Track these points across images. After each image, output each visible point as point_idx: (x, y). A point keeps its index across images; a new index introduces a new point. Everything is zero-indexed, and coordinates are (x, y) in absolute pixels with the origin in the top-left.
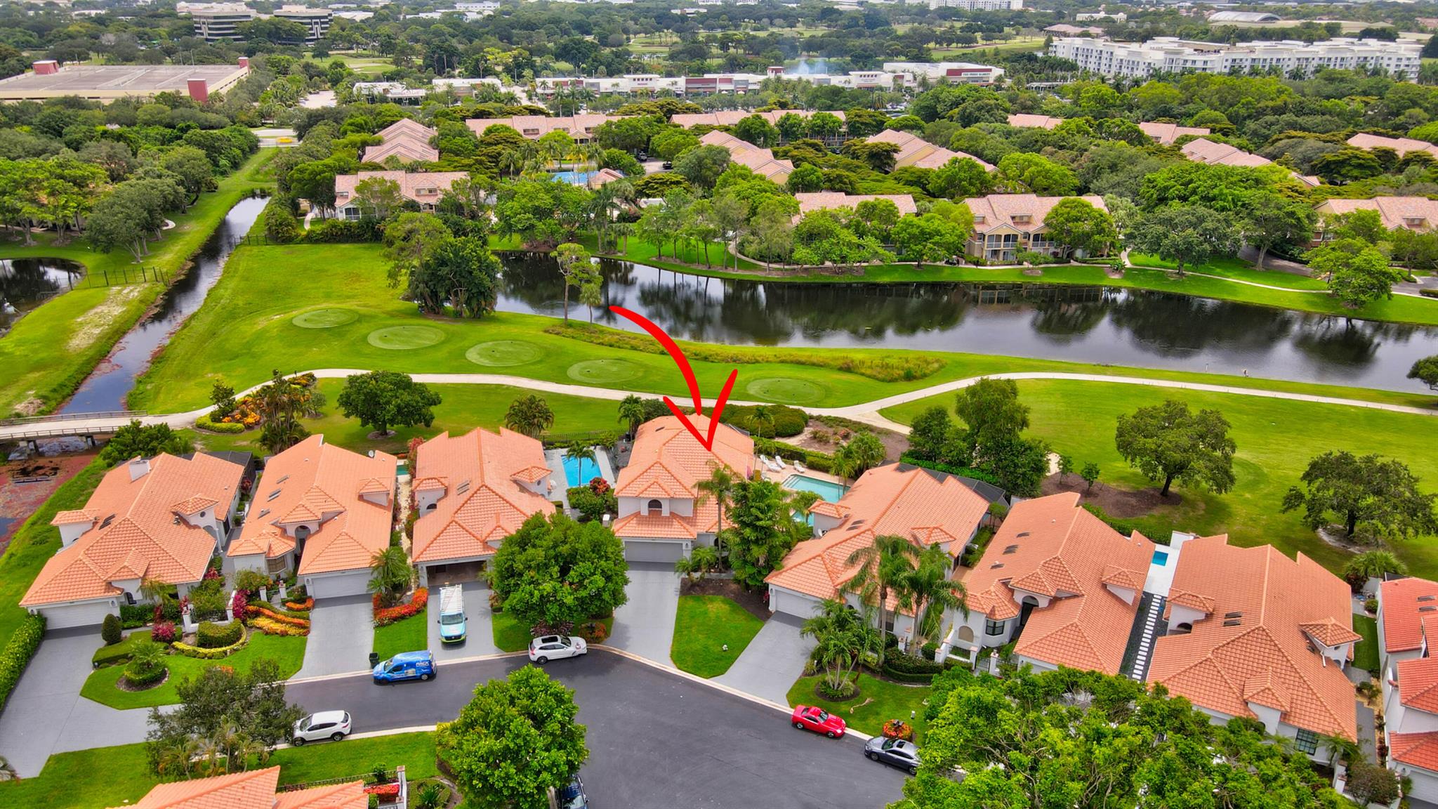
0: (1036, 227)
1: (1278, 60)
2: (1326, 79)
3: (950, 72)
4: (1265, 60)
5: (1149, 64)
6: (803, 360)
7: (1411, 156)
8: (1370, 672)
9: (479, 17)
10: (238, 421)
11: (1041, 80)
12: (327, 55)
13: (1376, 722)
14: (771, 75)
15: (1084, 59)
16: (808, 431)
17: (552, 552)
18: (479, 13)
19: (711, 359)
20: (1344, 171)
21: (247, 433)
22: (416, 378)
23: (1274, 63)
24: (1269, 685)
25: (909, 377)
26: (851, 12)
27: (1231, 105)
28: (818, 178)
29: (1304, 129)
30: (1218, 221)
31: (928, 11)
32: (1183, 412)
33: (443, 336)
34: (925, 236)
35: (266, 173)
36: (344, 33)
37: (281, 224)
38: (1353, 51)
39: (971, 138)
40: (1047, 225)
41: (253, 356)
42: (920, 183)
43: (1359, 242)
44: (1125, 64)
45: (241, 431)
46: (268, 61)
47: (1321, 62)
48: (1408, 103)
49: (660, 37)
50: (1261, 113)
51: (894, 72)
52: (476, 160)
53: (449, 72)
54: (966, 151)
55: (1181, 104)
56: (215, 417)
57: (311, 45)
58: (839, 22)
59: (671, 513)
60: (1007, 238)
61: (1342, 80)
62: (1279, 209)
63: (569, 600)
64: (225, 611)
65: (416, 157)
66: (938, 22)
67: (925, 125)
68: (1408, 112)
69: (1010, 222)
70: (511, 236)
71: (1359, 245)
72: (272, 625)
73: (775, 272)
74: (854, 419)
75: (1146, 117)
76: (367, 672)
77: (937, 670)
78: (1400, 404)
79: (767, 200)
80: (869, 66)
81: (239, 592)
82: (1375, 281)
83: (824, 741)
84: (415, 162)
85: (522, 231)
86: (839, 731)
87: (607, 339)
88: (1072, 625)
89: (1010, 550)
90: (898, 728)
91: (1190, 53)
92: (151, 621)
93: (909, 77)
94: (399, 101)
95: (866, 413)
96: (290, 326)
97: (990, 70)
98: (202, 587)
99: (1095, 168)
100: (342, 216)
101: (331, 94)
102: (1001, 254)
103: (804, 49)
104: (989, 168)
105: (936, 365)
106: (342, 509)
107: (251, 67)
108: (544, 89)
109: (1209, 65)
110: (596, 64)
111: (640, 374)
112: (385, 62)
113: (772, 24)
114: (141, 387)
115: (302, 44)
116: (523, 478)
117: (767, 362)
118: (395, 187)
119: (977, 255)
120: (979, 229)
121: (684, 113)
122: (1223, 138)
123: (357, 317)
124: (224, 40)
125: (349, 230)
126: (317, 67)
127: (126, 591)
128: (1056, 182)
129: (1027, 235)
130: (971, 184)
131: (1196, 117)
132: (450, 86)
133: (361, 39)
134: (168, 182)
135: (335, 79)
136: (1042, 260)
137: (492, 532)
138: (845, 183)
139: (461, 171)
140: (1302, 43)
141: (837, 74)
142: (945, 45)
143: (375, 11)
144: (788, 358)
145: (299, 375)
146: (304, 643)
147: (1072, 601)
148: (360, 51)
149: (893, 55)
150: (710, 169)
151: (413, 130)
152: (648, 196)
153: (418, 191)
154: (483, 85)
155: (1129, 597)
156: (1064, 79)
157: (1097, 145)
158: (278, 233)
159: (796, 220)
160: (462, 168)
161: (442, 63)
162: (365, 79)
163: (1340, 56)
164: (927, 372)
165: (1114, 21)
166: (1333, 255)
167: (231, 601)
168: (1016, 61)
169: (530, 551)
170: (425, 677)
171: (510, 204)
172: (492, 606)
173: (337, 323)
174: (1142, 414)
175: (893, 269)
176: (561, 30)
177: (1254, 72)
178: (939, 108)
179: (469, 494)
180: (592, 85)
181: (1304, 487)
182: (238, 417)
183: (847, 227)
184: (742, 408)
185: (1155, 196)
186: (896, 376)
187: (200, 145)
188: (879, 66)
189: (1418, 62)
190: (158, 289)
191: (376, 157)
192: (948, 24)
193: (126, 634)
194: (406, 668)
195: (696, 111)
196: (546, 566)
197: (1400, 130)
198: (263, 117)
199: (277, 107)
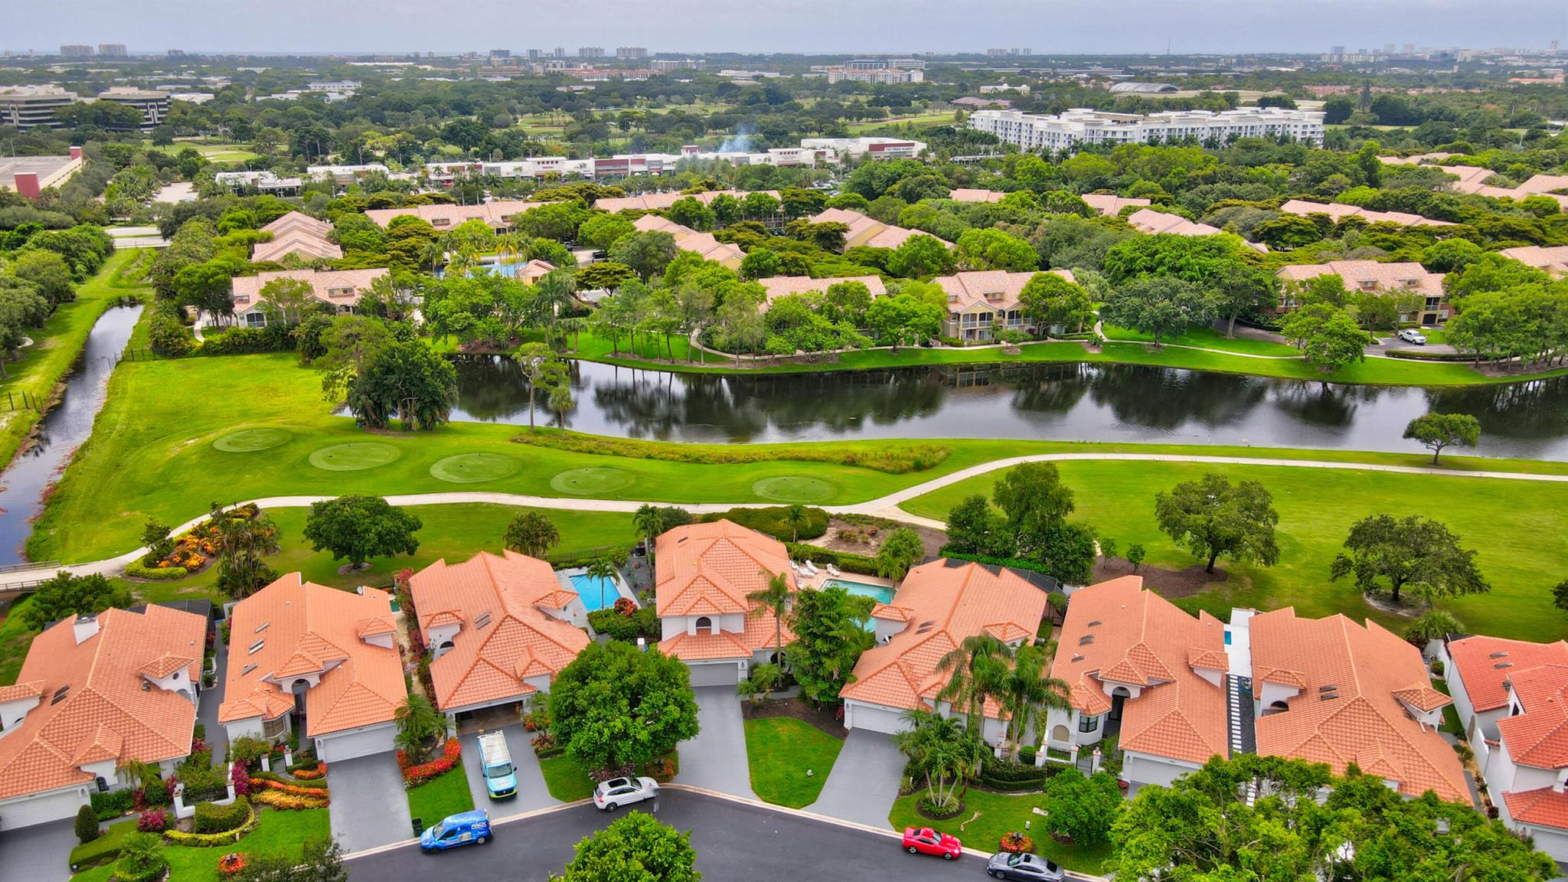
0: (1011, 303)
1: (1193, 130)
2: (1243, 148)
3: (873, 147)
4: (1180, 130)
5: (1070, 136)
6: (803, 455)
7: (1346, 220)
8: (1456, 735)
9: (342, 97)
10: (178, 565)
11: (964, 154)
12: (171, 143)
13: (1477, 786)
14: (686, 155)
15: (1003, 131)
16: (831, 532)
17: (618, 684)
18: (341, 93)
19: (703, 460)
20: (1285, 237)
21: (191, 579)
22: (393, 501)
23: (1189, 132)
24: (1382, 756)
25: (919, 467)
26: (749, 86)
27: (1162, 176)
28: (775, 262)
29: (1239, 198)
30: (1191, 290)
31: (829, 85)
32: (1225, 485)
33: (398, 453)
34: (901, 319)
35: (130, 278)
36: (188, 118)
37: (170, 335)
38: (1261, 119)
39: (921, 215)
40: (1022, 301)
41: (174, 488)
42: (877, 262)
43: (1327, 306)
44: (1045, 136)
45: (183, 576)
46: (105, 151)
47: (1233, 131)
48: (1330, 169)
49: (552, 117)
50: (1191, 184)
51: (814, 148)
52: (393, 255)
53: (322, 159)
54: (918, 228)
55: (1115, 175)
56: (150, 562)
57: (147, 131)
58: (740, 98)
59: (721, 630)
60: (983, 316)
61: (1258, 148)
62: (1247, 277)
63: (644, 736)
64: (226, 788)
65: (317, 253)
66: (841, 96)
67: (869, 203)
68: (1330, 178)
69: (984, 300)
70: (446, 337)
71: (1328, 309)
72: (283, 799)
73: (743, 364)
74: (876, 515)
75: (1082, 189)
76: (412, 841)
77: (1039, 774)
78: (1399, 465)
79: (734, 288)
80: (785, 142)
81: (237, 764)
82: (1348, 345)
83: (941, 864)
84: (319, 259)
85: (459, 332)
86: (957, 851)
87: (584, 445)
88: (1174, 713)
89: (1086, 641)
90: (1017, 840)
91: (1108, 125)
92: (130, 809)
93: (830, 153)
94: (273, 191)
95: (885, 508)
96: (210, 451)
97: (913, 145)
98: (191, 762)
99: (1052, 242)
100: (243, 324)
101: (188, 186)
102: (977, 333)
103: (710, 127)
104: (948, 245)
105: (942, 453)
106: (345, 656)
107: (85, 158)
108: (439, 174)
109: (1129, 136)
110: (490, 147)
111: (632, 482)
112: (241, 149)
113: (669, 101)
114: (42, 533)
115: (136, 130)
116: (548, 604)
117: (764, 460)
118: (307, 288)
119: (952, 335)
120: (953, 308)
121: (605, 197)
122: (1164, 208)
123: (289, 437)
124: (39, 128)
125: (254, 339)
126: (165, 156)
127: (99, 775)
128: (1020, 257)
129: (1002, 313)
130: (934, 262)
131: (1132, 189)
132: (330, 174)
133: (209, 124)
134: (28, 292)
135: (190, 169)
136: (1022, 338)
137: (528, 668)
138: (801, 267)
139: (376, 267)
140: (1210, 113)
141: (755, 152)
142: (855, 120)
143: (216, 93)
144: (785, 455)
145: (239, 506)
146: (326, 817)
147: (1164, 688)
148: (209, 138)
149: (805, 131)
150: (654, 256)
151: (305, 224)
152: (590, 288)
153: (331, 291)
154: (368, 172)
155: (1216, 679)
156: (987, 152)
157: (1049, 219)
158: (168, 345)
159: (763, 308)
160: (378, 265)
161: (312, 149)
162: (225, 168)
163: (1250, 124)
164: (936, 460)
165: (1018, 94)
166: (1304, 321)
167: (230, 776)
168: (934, 135)
169: (594, 685)
170: (481, 841)
171: (443, 302)
172: (537, 751)
173: (268, 445)
174: (1182, 490)
175: (870, 354)
176: (439, 111)
177: (1172, 142)
178: (875, 184)
179: (491, 627)
180: (492, 169)
181: (1350, 554)
182: (178, 559)
183: (820, 312)
184: (756, 511)
185: (1122, 269)
186: (905, 467)
187: (53, 247)
188: (796, 142)
189: (1322, 128)
190: (31, 418)
191: (270, 255)
192: (852, 98)
193: (104, 827)
194: (460, 833)
195: (618, 195)
196: (613, 700)
197: (1326, 196)
198: (112, 214)
199: (130, 203)
